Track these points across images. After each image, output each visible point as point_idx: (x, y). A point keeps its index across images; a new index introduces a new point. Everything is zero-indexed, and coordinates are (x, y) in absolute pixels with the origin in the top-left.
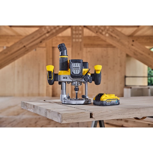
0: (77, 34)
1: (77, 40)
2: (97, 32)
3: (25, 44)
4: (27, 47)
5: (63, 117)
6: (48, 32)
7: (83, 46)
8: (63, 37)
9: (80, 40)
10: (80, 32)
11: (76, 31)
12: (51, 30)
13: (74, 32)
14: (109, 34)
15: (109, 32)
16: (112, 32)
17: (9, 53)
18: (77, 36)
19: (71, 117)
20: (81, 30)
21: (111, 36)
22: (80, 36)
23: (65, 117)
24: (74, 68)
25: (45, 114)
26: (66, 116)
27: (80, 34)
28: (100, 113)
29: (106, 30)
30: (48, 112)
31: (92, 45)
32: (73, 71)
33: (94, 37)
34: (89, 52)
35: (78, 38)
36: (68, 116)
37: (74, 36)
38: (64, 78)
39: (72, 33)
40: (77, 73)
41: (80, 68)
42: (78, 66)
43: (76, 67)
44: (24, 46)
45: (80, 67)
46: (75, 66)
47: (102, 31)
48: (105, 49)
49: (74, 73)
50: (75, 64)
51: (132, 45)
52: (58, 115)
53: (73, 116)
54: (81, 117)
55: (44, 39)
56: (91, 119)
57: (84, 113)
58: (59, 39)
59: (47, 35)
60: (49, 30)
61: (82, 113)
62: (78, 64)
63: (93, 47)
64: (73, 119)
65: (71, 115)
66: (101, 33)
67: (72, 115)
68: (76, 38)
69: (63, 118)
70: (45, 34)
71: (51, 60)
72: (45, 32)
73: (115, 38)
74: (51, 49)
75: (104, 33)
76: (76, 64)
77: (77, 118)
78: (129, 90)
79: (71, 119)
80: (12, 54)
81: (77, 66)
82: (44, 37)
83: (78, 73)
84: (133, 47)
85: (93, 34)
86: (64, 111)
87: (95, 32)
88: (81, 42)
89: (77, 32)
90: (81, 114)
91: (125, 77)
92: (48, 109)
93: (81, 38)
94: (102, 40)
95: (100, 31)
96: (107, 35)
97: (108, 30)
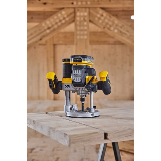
0: (82, 30)
1: (82, 37)
2: (104, 28)
5: (72, 139)
6: (49, 28)
7: (88, 43)
8: (65, 33)
9: (86, 37)
10: (86, 28)
11: (80, 26)
12: (53, 26)
13: (78, 28)
14: (118, 30)
15: (118, 27)
16: (121, 27)
18: (82, 33)
19: (81, 139)
20: (86, 26)
21: (121, 32)
22: (86, 32)
23: (74, 140)
25: (49, 133)
26: (75, 138)
27: (85, 30)
28: (117, 133)
29: (114, 25)
30: (51, 131)
31: (97, 42)
33: (101, 32)
34: (95, 49)
35: (83, 35)
36: (77, 138)
37: (78, 32)
39: (76, 30)
40: (78, 81)
45: (81, 74)
47: (110, 26)
48: (113, 46)
49: (75, 81)
50: (75, 70)
52: (65, 136)
53: (83, 138)
54: (93, 139)
55: (44, 36)
56: (106, 140)
57: (96, 134)
58: (61, 35)
59: (48, 31)
60: (50, 26)
61: (94, 133)
62: (79, 70)
63: (99, 44)
64: (83, 141)
65: (80, 136)
66: (109, 29)
67: (83, 136)
68: (80, 35)
69: (72, 141)
70: (45, 30)
71: (52, 59)
72: (46, 28)
73: (125, 34)
74: (52, 46)
75: (112, 29)
77: (89, 140)
79: (80, 142)
82: (44, 33)
85: (100, 30)
86: (72, 130)
87: (103, 27)
88: (86, 40)
89: (82, 28)
90: (94, 135)
92: (52, 128)
93: (86, 35)
94: (109, 36)
95: (108, 26)
96: (116, 31)
97: (117, 25)
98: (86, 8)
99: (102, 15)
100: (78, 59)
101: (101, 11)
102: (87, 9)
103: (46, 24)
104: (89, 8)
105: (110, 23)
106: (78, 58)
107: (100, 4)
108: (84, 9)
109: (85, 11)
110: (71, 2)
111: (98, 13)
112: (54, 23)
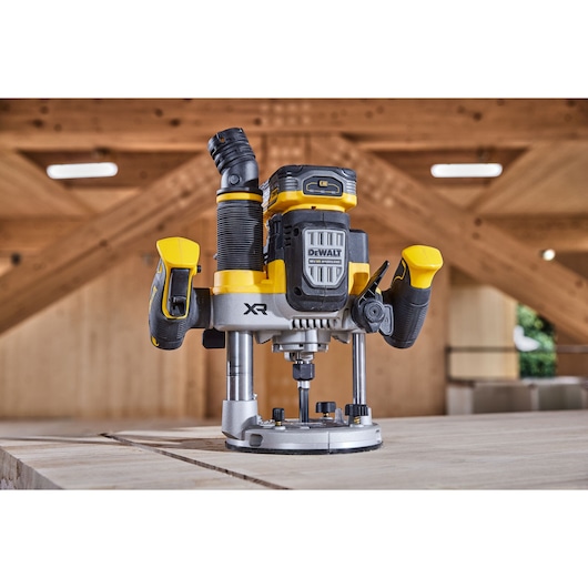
3: (105, 236)
4: (114, 244)
6: (186, 194)
12: (197, 187)
14: (396, 199)
15: (394, 192)
16: (405, 192)
17: (50, 267)
21: (404, 206)
24: (312, 252)
29: (384, 187)
32: (308, 271)
38: (250, 309)
40: (326, 283)
41: (342, 254)
42: (335, 246)
43: (321, 247)
44: (104, 244)
45: (343, 248)
46: (316, 246)
47: (372, 188)
49: (315, 281)
50: (316, 232)
51: (476, 236)
55: (170, 218)
59: (183, 203)
60: (189, 187)
62: (335, 232)
66: (367, 195)
70: (174, 201)
72: (176, 192)
73: (417, 212)
75: (377, 195)
76: (326, 232)
78: (467, 393)
80: (59, 270)
81: (326, 246)
82: (171, 210)
83: (335, 282)
84: (480, 244)
91: (448, 350)
95: (365, 188)
96: (389, 202)
97: (391, 186)
98: (296, 135)
99: (346, 156)
100: (325, 184)
101: (343, 145)
102: (302, 140)
103: (175, 181)
104: (307, 135)
105: (372, 179)
106: (325, 178)
107: (338, 124)
108: (291, 140)
109: (296, 144)
110: (254, 117)
111: (333, 149)
112: (200, 179)
